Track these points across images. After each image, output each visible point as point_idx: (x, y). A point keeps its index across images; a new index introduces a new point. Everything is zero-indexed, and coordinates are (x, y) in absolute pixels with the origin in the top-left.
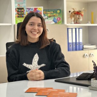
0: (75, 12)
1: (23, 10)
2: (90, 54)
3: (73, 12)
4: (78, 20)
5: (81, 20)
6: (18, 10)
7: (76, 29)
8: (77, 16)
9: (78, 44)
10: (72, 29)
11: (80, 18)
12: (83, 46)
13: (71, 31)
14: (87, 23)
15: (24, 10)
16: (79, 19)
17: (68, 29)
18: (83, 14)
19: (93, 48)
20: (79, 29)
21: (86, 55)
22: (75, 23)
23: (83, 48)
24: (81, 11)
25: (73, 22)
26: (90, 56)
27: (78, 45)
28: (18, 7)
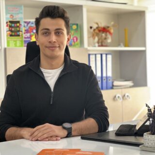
0: (99, 29)
1: (18, 24)
2: (124, 96)
3: (97, 28)
4: (105, 41)
5: (109, 41)
6: (11, 24)
7: (101, 55)
8: (103, 35)
9: (105, 78)
10: (96, 55)
11: (107, 37)
12: (113, 82)
13: (94, 59)
14: (119, 45)
15: (20, 25)
16: (105, 39)
17: (89, 55)
18: (112, 31)
19: (129, 86)
20: (106, 54)
21: (118, 97)
22: (99, 46)
23: (113, 86)
24: (108, 27)
25: (97, 45)
26: (124, 98)
27: (104, 82)
28: (11, 20)
